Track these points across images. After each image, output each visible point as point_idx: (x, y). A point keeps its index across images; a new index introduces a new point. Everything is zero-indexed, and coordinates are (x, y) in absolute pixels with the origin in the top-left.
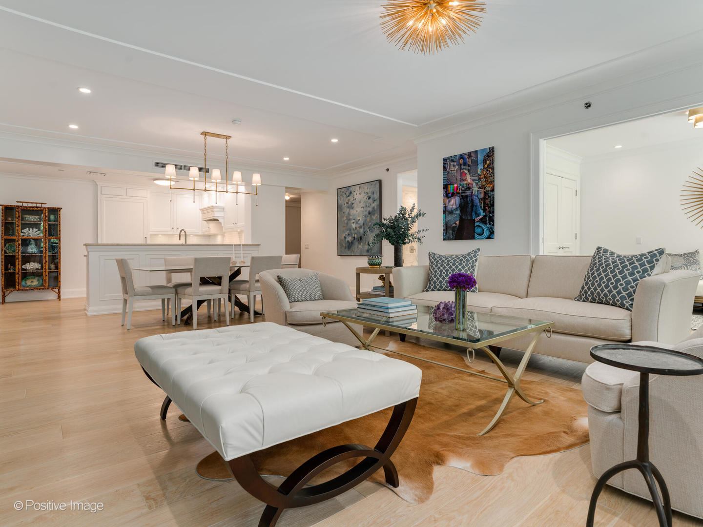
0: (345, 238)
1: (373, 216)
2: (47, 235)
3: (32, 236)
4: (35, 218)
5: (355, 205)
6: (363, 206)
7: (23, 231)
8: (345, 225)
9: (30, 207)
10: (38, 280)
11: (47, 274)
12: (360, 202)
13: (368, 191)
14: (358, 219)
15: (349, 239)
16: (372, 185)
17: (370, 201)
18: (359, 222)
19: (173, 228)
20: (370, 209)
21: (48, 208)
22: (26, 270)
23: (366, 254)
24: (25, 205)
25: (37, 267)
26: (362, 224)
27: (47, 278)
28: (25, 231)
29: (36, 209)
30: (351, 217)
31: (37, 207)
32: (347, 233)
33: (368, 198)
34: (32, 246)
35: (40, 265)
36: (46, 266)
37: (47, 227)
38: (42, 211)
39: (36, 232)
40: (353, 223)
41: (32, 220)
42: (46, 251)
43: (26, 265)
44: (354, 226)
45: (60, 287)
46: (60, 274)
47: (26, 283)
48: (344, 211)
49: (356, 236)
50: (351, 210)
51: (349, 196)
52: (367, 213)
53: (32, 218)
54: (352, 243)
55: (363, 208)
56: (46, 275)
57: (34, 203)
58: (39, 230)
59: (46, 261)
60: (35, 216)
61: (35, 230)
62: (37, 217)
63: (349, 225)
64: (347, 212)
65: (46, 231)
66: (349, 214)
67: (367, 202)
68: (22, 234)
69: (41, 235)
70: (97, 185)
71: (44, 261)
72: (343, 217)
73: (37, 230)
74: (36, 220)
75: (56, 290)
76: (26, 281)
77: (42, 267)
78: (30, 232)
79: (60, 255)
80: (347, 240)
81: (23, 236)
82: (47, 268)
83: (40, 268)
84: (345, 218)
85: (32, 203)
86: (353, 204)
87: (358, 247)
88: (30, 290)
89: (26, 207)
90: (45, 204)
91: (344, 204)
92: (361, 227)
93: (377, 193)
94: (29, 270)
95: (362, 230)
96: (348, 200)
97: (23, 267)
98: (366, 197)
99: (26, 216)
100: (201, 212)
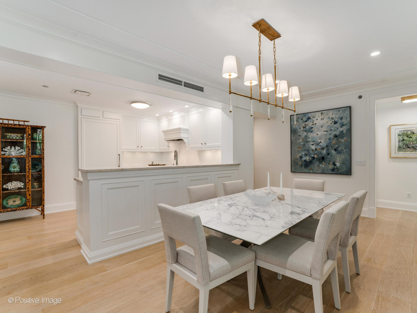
0: (301, 157)
1: (340, 139)
2: (30, 154)
3: (14, 155)
4: (17, 136)
5: (315, 129)
6: (326, 130)
7: (4, 149)
8: (301, 146)
9: (11, 124)
10: (21, 199)
11: (30, 193)
12: (322, 127)
13: (334, 116)
14: (319, 141)
15: (307, 158)
16: (339, 111)
17: (338, 125)
18: (321, 144)
19: (138, 147)
20: (337, 133)
21: (31, 126)
22: (7, 189)
23: (331, 172)
24: (6, 122)
25: (20, 187)
26: (325, 145)
27: (30, 197)
28: (6, 150)
29: (18, 126)
30: (309, 140)
31: (19, 125)
32: (303, 154)
33: (333, 123)
34: (15, 164)
35: (23, 184)
36: (29, 185)
37: (30, 145)
38: (25, 129)
39: (19, 150)
40: (313, 145)
41: (14, 138)
42: (29, 169)
43: (8, 184)
44: (313, 147)
45: (44, 206)
46: (44, 192)
47: (7, 204)
48: (299, 134)
49: (315, 156)
50: (309, 134)
51: (306, 121)
52: (332, 136)
53: (14, 136)
54: (311, 162)
55: (327, 131)
56: (29, 195)
57: (16, 120)
58: (22, 148)
59: (29, 180)
60: (17, 134)
61: (17, 148)
62: (19, 135)
63: (307, 146)
64: (304, 136)
65: (29, 149)
66: (306, 137)
67: (332, 127)
68: (3, 153)
69: (24, 153)
70: (78, 106)
71: (27, 181)
72: (299, 139)
73: (19, 148)
74: (18, 138)
75: (40, 209)
76: (7, 200)
77: (25, 185)
78: (11, 150)
79: (44, 174)
80: (303, 159)
81: (4, 154)
82: (30, 187)
83: (23, 187)
84: (301, 140)
85: (14, 120)
86: (312, 128)
87: (318, 166)
88: (12, 211)
89: (6, 124)
90: (28, 122)
91: (300, 128)
92: (323, 149)
93: (346, 118)
94: (11, 190)
95: (324, 152)
96: (305, 125)
97: (4, 187)
98: (330, 122)
99: (7, 134)
100: (163, 133)
